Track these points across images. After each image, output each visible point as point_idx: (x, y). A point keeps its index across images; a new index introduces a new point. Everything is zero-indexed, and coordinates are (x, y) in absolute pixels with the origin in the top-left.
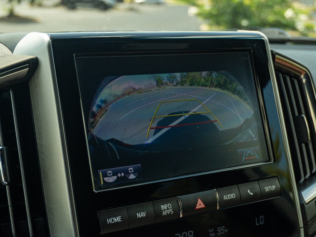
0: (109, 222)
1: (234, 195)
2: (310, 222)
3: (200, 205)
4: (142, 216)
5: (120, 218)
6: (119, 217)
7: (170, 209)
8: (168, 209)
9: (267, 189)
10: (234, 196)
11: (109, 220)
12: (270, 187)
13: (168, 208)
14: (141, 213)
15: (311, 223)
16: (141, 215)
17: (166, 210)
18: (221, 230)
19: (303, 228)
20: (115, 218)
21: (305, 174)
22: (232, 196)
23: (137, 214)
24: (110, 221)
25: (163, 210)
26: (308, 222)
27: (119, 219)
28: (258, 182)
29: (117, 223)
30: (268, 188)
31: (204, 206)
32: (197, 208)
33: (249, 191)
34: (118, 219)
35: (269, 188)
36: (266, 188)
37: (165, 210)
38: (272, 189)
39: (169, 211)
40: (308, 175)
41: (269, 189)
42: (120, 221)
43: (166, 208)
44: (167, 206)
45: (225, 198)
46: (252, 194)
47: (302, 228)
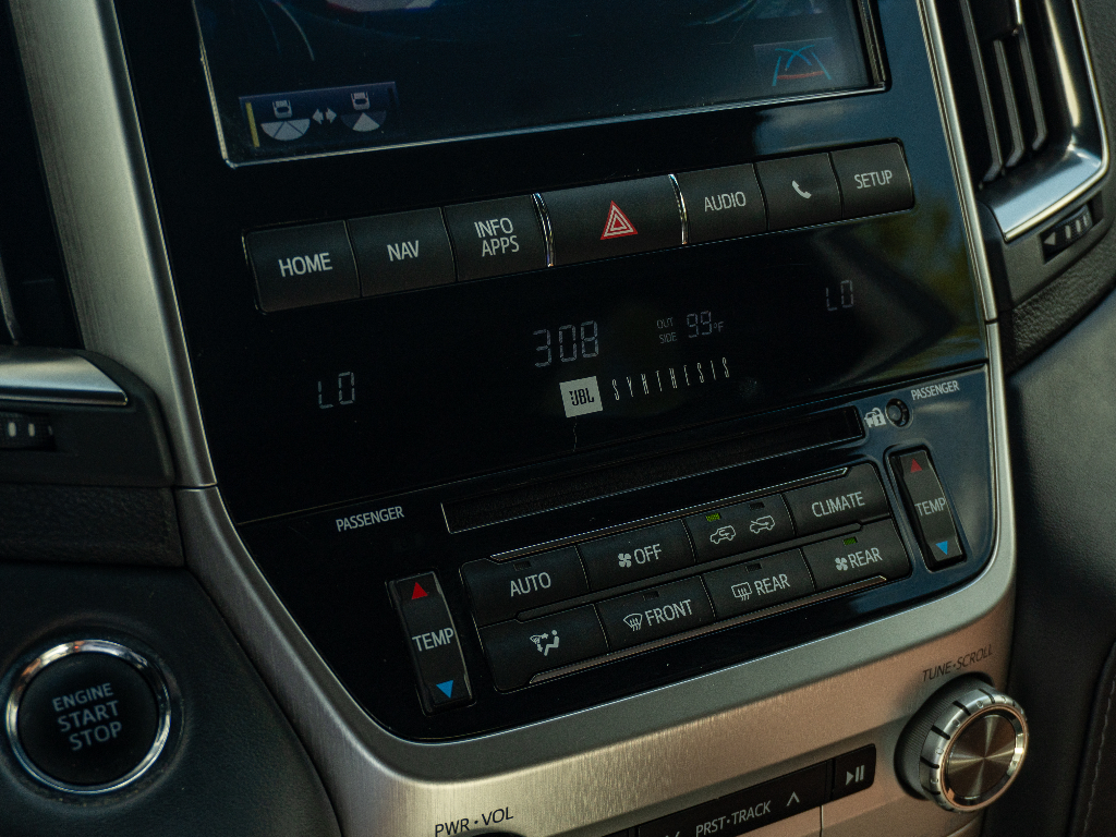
0: (287, 271)
1: (740, 196)
2: (1024, 304)
3: (618, 224)
4: (407, 256)
5: (325, 258)
6: (321, 255)
7: (508, 236)
8: (500, 234)
9: (862, 181)
10: (741, 202)
11: (285, 263)
12: (872, 174)
13: (499, 230)
14: (404, 244)
15: (1024, 307)
16: (404, 253)
17: (494, 237)
18: (700, 325)
19: (995, 325)
20: (307, 258)
21: (1007, 149)
22: (734, 200)
23: (390, 247)
24: (289, 266)
25: (483, 239)
26: (1013, 305)
27: (323, 261)
28: (830, 156)
29: (317, 274)
30: (865, 177)
31: (631, 230)
32: (606, 235)
33: (795, 185)
34: (318, 262)
35: (869, 177)
36: (860, 178)
37: (488, 238)
38: (882, 181)
39: (505, 242)
40: (1018, 152)
41: (870, 182)
42: (325, 268)
43: (494, 233)
44: (498, 223)
45: (709, 204)
46: (807, 195)
47: (992, 321)
